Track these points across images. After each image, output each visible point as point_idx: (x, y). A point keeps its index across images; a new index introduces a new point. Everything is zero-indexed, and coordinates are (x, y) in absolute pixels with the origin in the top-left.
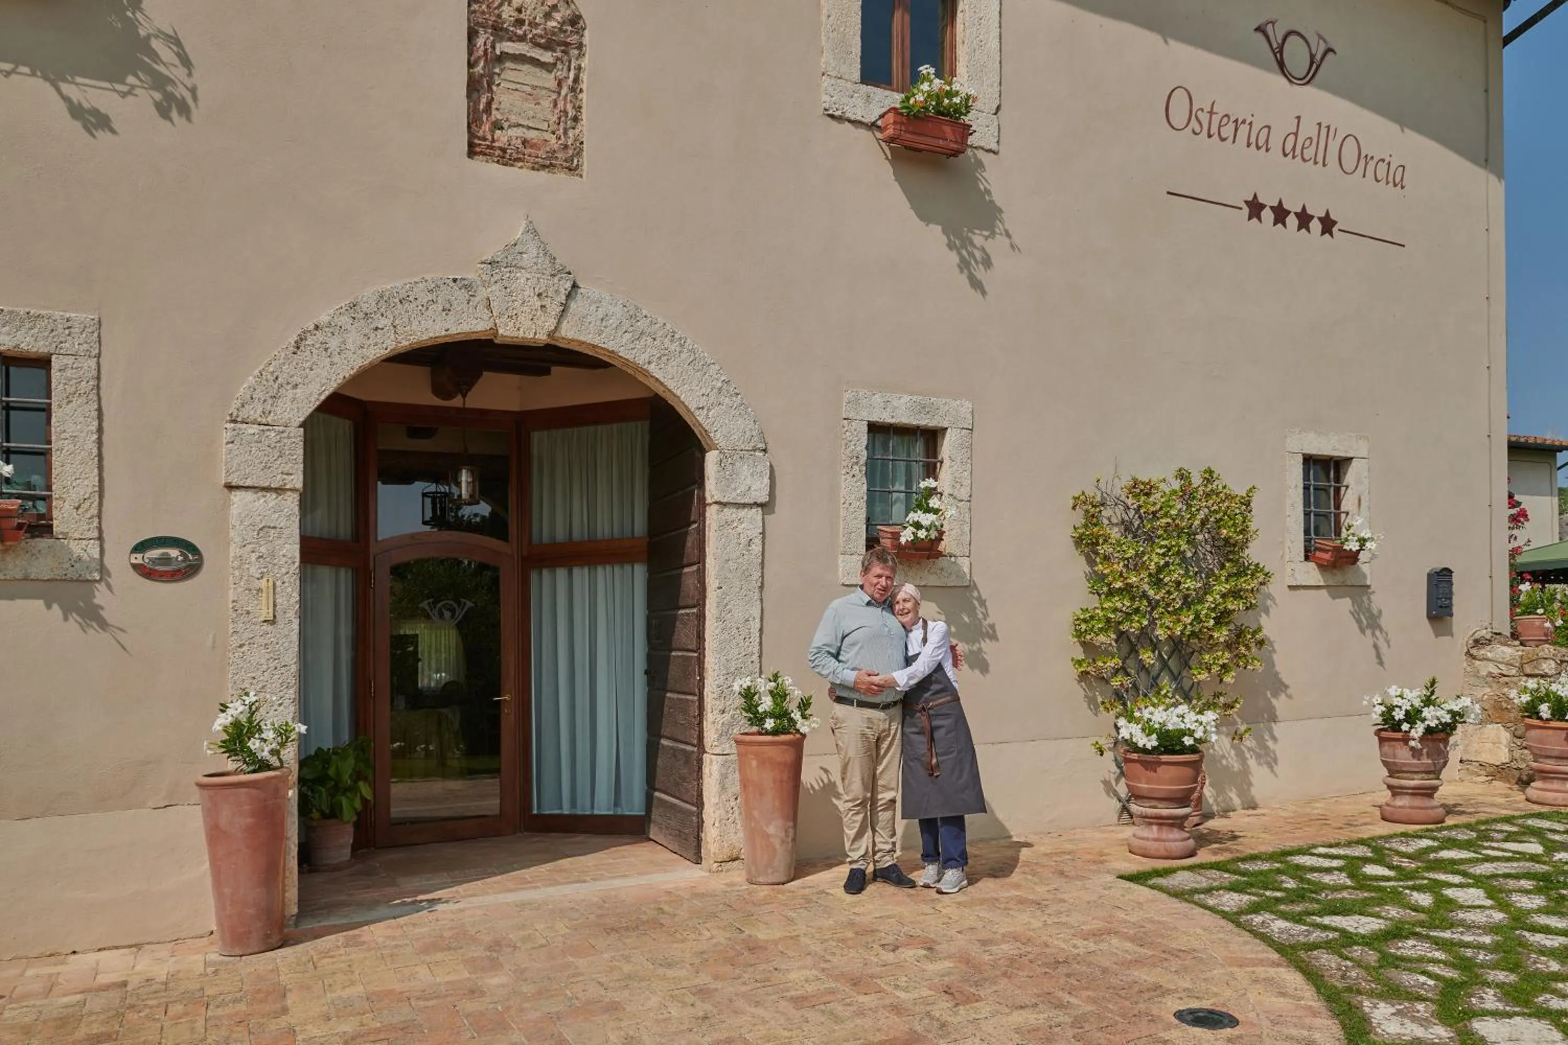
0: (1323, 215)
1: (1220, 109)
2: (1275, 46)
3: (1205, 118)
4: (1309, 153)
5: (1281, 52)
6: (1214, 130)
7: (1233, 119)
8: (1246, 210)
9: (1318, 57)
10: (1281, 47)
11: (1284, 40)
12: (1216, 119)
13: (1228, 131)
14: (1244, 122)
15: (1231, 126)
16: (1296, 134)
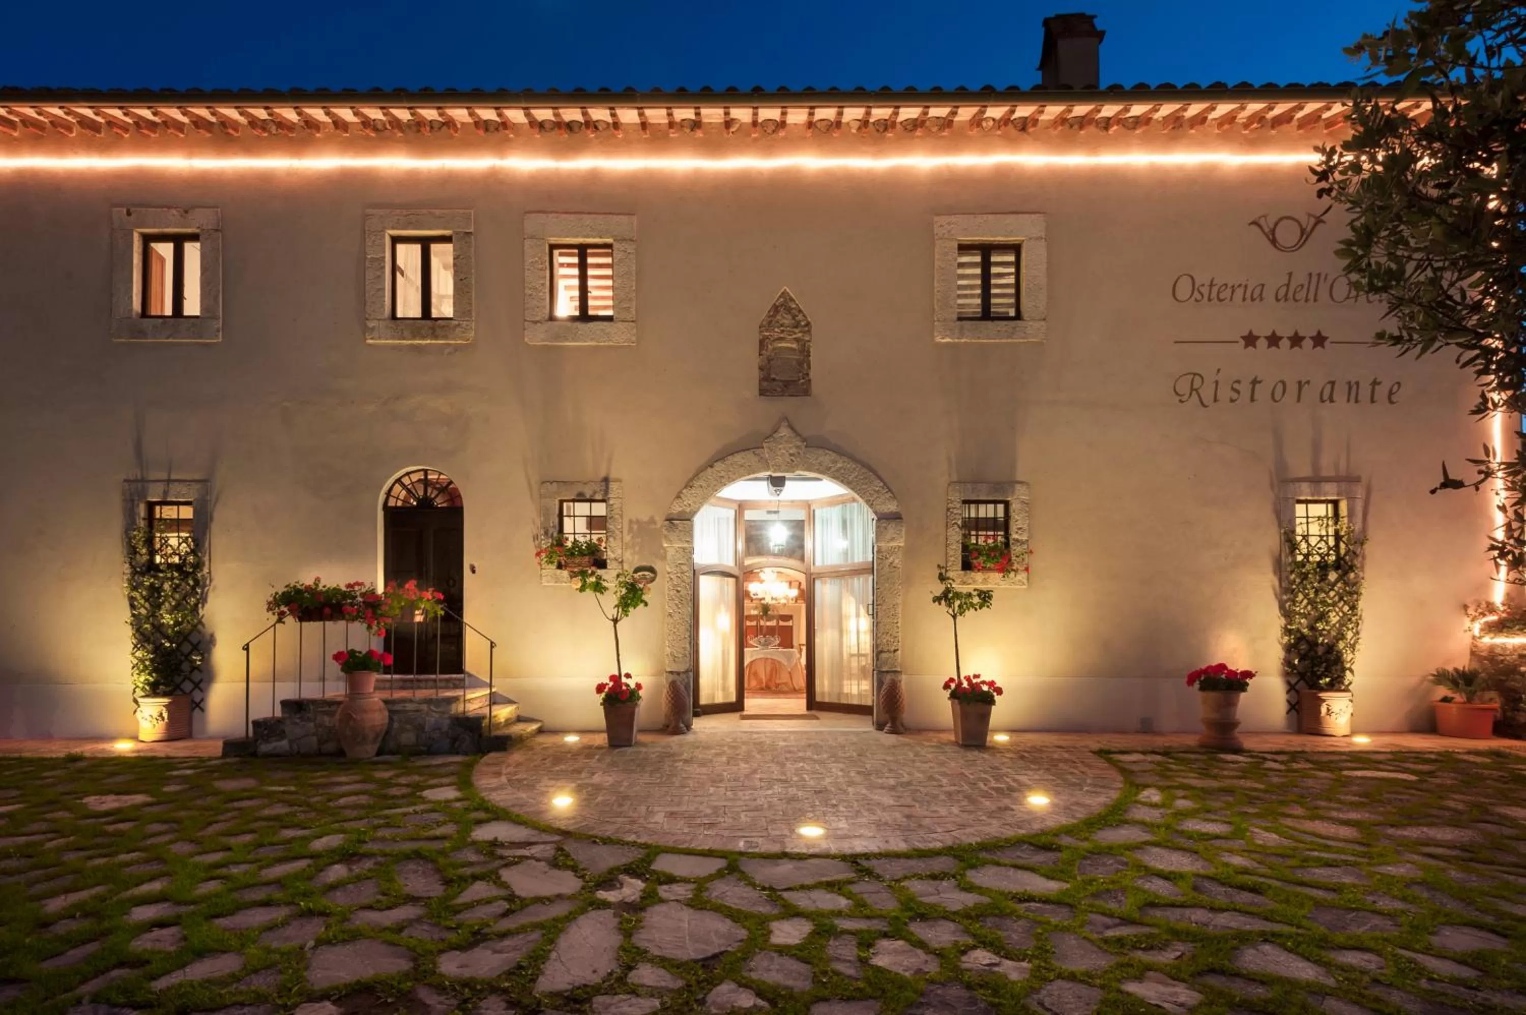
0: (1315, 334)
1: (1218, 281)
2: (1267, 230)
3: (1205, 290)
4: (1301, 295)
5: (1273, 234)
6: (1214, 295)
7: (1230, 285)
8: (1242, 342)
9: (1309, 229)
10: (1273, 231)
11: (1276, 224)
12: (1215, 290)
13: (1226, 294)
14: (1240, 286)
15: (1229, 291)
16: (1288, 285)
